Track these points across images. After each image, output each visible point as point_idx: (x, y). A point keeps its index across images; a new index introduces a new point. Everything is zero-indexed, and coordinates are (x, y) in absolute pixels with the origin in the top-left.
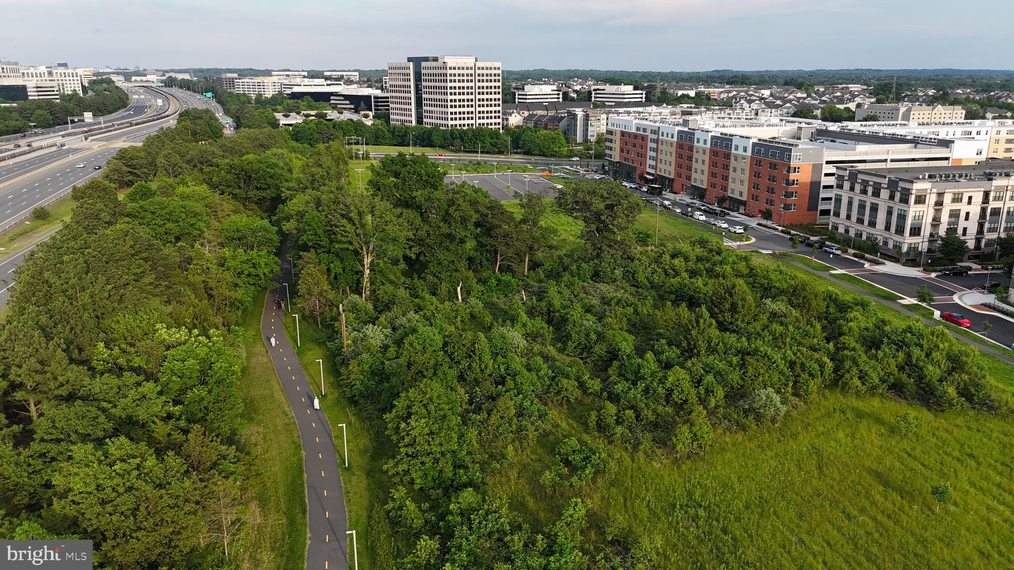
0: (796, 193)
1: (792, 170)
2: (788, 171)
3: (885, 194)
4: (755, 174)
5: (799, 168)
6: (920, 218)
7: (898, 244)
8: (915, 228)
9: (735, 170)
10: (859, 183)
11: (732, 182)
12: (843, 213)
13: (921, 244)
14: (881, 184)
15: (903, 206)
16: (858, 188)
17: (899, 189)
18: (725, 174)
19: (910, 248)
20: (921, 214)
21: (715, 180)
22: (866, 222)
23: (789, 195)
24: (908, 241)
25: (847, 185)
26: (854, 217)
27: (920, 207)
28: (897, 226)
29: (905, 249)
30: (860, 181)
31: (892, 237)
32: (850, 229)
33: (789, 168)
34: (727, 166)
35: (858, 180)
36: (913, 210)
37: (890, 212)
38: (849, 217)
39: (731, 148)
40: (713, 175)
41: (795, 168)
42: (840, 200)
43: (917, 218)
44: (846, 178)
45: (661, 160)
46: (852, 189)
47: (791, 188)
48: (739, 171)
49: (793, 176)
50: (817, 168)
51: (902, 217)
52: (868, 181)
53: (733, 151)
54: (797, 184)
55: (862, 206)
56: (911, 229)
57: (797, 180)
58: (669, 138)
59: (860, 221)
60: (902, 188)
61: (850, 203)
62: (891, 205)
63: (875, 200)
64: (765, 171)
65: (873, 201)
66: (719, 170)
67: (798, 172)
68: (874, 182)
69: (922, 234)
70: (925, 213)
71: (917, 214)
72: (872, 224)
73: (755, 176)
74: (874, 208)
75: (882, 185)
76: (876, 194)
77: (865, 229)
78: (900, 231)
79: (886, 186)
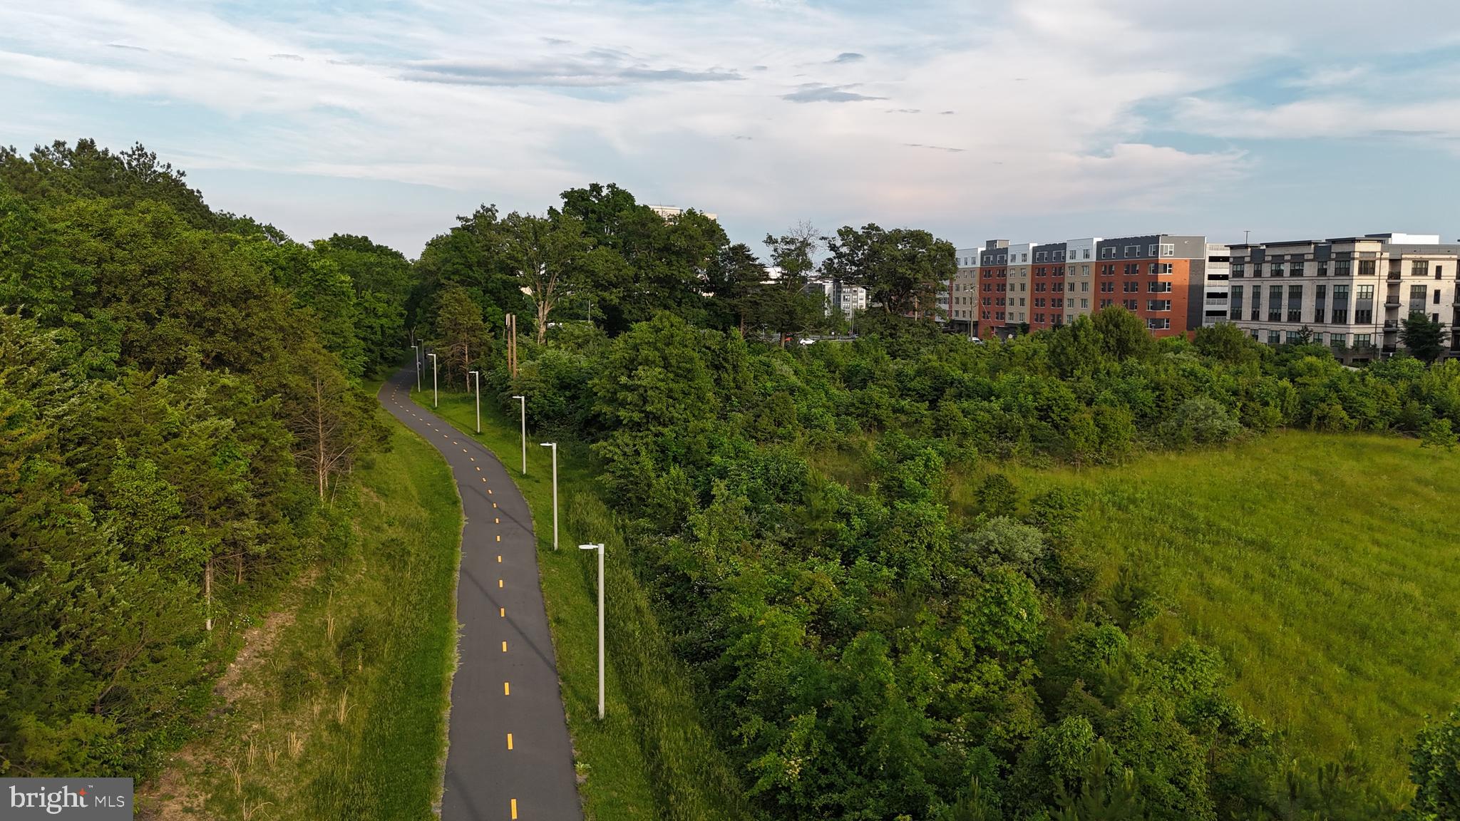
0: (1169, 302)
1: (1161, 268)
2: (1156, 271)
3: (1310, 269)
4: (1104, 286)
5: (1170, 266)
6: (1369, 297)
7: (1338, 339)
8: (1363, 312)
9: (1072, 287)
10: (1268, 262)
11: (1069, 306)
12: (1247, 312)
13: (1373, 336)
14: (1303, 255)
15: (1341, 281)
16: (1267, 269)
17: (1334, 256)
18: (1056, 298)
19: (1357, 342)
20: (1370, 290)
21: (1041, 310)
22: (1284, 317)
23: (1157, 305)
24: (1354, 331)
25: (1249, 270)
26: (1264, 315)
27: (1367, 280)
28: (1335, 311)
29: (1350, 342)
30: (1270, 258)
31: (1328, 329)
32: (1260, 333)
33: (1157, 265)
34: (1060, 284)
35: (1267, 258)
36: (1358, 283)
37: (1321, 293)
38: (1255, 316)
39: (1064, 258)
40: (1038, 302)
41: (1165, 266)
42: (1241, 294)
43: (1364, 297)
44: (1247, 259)
45: (957, 299)
46: (1258, 274)
47: (1162, 295)
48: (1078, 287)
49: (1163, 277)
50: (1197, 266)
51: (1342, 296)
52: (1283, 256)
53: (1068, 260)
54: (1169, 290)
55: (1276, 295)
56: (1357, 312)
57: (1169, 284)
58: (970, 265)
59: (1275, 317)
60: (1337, 253)
61: (1256, 295)
62: (1321, 283)
63: (1296, 281)
64: (1119, 278)
65: (1293, 283)
66: (1048, 294)
67: (1170, 271)
68: (1292, 255)
69: (1373, 321)
70: (1376, 288)
71: (1364, 290)
72: (1295, 317)
73: (1103, 290)
74: (1296, 293)
75: (1306, 257)
76: (1296, 273)
77: (1283, 327)
78: (1340, 317)
79: (1311, 257)
